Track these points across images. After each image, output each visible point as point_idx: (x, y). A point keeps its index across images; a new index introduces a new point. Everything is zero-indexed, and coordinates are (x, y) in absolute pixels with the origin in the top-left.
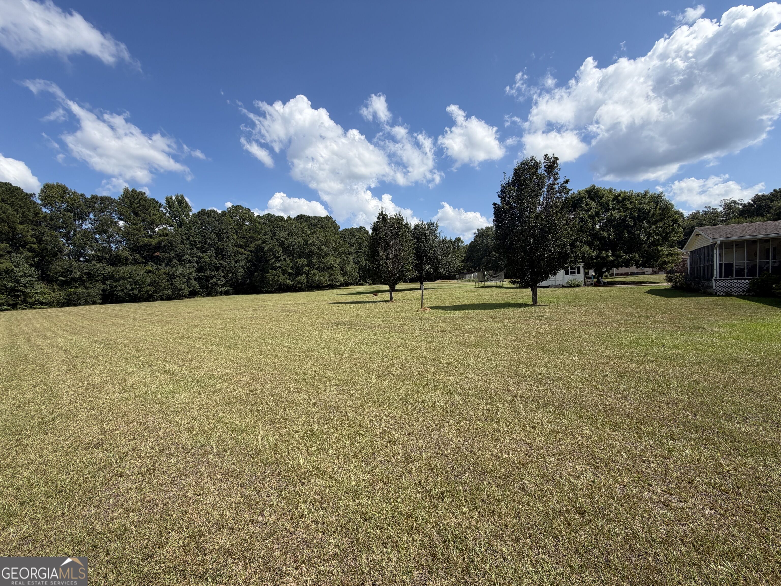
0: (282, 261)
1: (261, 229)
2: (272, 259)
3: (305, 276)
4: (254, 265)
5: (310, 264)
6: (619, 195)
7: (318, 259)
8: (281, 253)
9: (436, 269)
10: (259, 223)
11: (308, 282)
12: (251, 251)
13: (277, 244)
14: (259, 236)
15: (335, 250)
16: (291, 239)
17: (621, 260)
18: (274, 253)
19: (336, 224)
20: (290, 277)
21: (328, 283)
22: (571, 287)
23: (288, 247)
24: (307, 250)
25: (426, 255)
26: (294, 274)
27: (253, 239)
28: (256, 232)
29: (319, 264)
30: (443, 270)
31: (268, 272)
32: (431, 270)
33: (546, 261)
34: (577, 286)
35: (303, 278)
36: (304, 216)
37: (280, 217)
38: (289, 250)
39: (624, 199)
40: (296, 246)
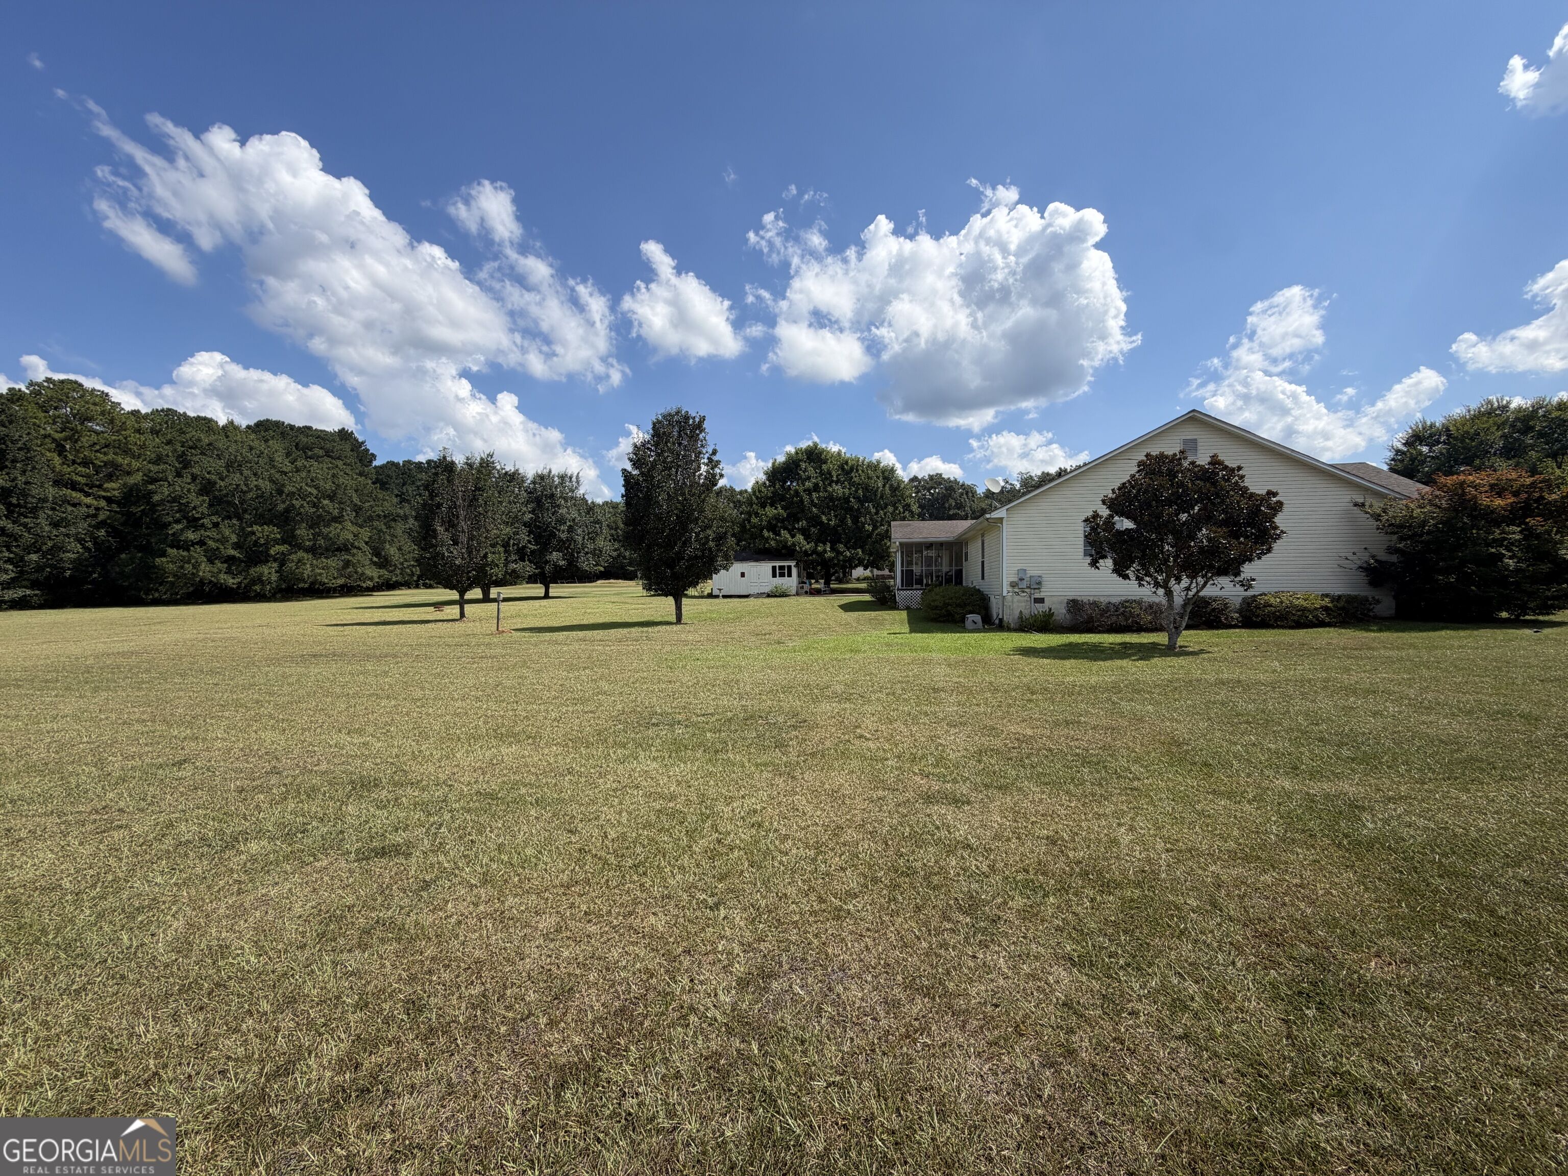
0: (206, 529)
1: (143, 447)
2: (178, 521)
3: (275, 565)
4: (114, 532)
5: (289, 539)
6: (847, 463)
7: (311, 527)
8: (204, 509)
9: (572, 562)
10: (138, 431)
11: (282, 578)
12: (109, 500)
13: (192, 487)
14: (135, 464)
15: (357, 510)
16: (236, 479)
17: (841, 558)
18: (184, 509)
19: (368, 450)
20: (229, 568)
21: (341, 581)
22: (776, 596)
23: (226, 495)
24: (281, 507)
25: (553, 535)
26: (242, 561)
27: (114, 471)
28: (127, 452)
29: (315, 540)
30: (586, 564)
31: (163, 554)
32: (562, 563)
33: (687, 560)
34: (784, 595)
35: (269, 572)
36: (278, 424)
37: (205, 419)
38: (230, 503)
39: (852, 469)
40: (250, 495)
